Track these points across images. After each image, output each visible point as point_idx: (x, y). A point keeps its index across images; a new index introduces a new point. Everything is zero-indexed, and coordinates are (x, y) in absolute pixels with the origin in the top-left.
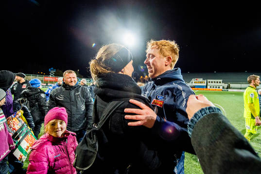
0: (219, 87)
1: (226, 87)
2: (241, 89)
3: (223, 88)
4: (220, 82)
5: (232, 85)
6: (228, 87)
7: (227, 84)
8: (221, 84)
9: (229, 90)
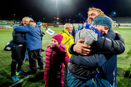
0: (114, 26)
1: (118, 25)
2: (125, 26)
3: (116, 26)
4: (115, 23)
5: (121, 24)
6: (119, 26)
7: (118, 24)
8: (115, 24)
9: (119, 27)
